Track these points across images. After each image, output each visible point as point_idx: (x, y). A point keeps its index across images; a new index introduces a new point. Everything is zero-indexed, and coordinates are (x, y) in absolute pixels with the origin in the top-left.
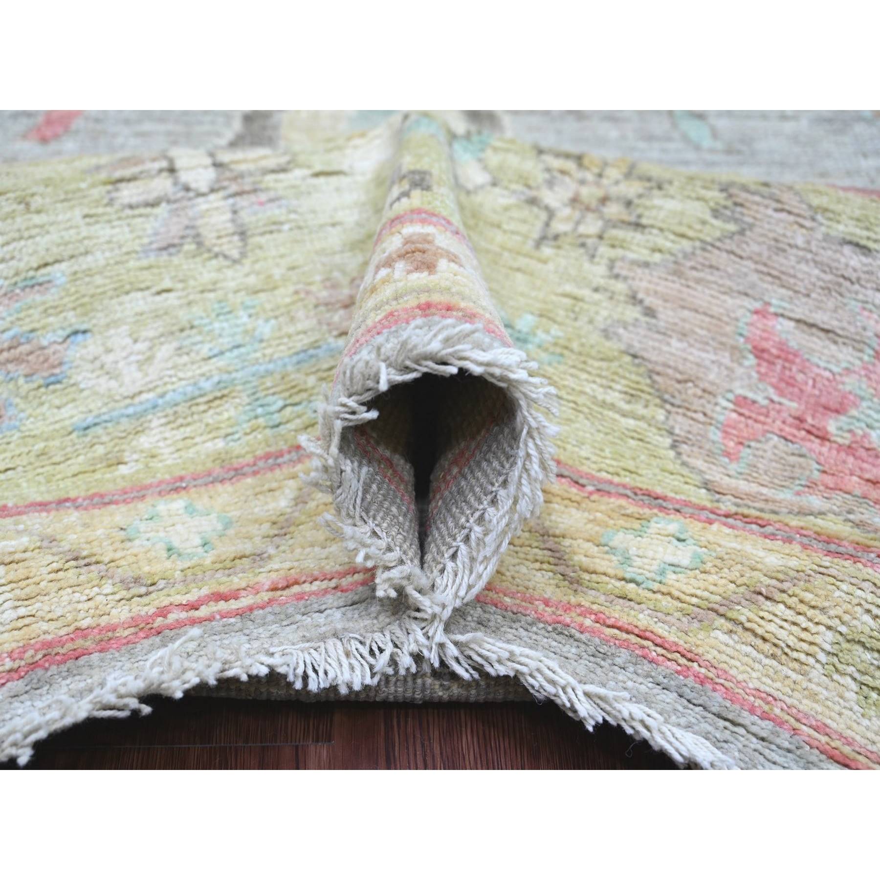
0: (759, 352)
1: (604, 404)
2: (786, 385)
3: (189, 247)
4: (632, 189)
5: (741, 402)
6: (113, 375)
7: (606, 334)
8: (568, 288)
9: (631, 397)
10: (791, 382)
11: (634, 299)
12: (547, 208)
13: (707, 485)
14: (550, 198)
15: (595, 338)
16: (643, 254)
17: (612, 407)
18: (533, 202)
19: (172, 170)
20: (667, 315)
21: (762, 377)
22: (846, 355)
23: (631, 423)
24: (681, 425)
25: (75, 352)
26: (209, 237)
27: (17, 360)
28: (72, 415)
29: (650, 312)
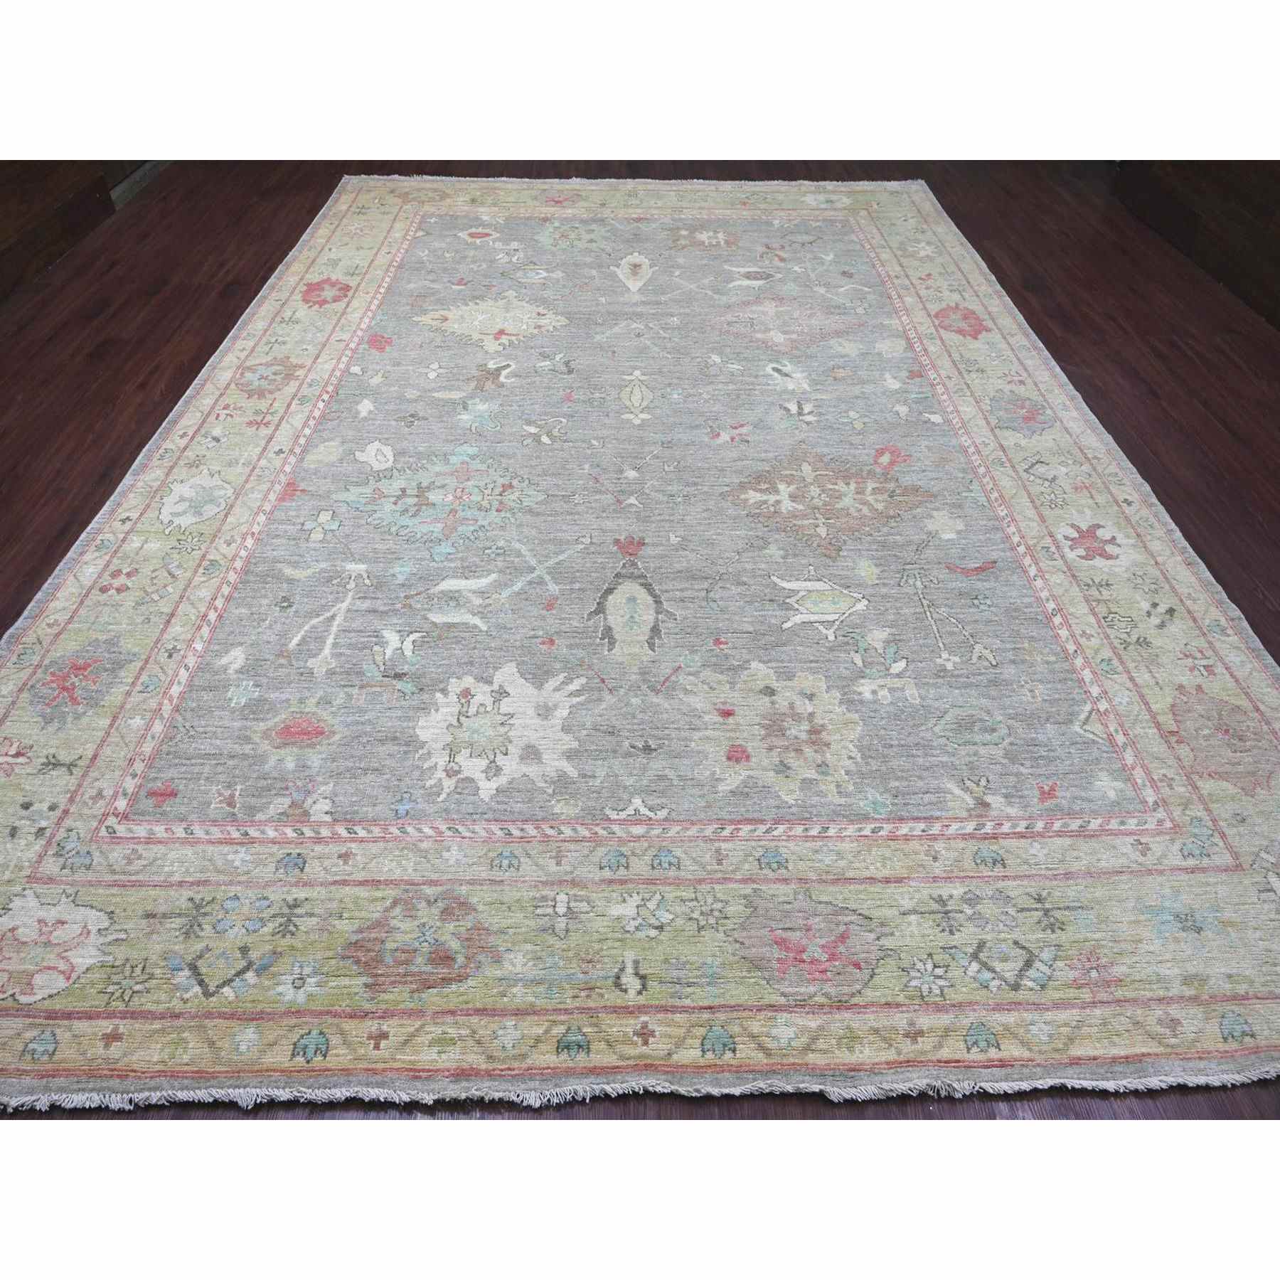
0: (776, 943)
1: (743, 978)
2: (787, 949)
3: (550, 931)
4: (719, 905)
5: (779, 960)
6: (514, 966)
7: (734, 955)
8: (716, 944)
9: (749, 972)
10: (788, 948)
11: (736, 941)
12: (696, 919)
13: (783, 994)
14: (695, 915)
15: (731, 958)
16: (732, 926)
17: (745, 977)
18: (690, 919)
19: (554, 907)
20: (747, 942)
21: (781, 949)
22: (798, 933)
23: (753, 980)
24: (766, 974)
25: (506, 956)
26: (557, 930)
27: (491, 952)
28: (499, 973)
29: (742, 943)
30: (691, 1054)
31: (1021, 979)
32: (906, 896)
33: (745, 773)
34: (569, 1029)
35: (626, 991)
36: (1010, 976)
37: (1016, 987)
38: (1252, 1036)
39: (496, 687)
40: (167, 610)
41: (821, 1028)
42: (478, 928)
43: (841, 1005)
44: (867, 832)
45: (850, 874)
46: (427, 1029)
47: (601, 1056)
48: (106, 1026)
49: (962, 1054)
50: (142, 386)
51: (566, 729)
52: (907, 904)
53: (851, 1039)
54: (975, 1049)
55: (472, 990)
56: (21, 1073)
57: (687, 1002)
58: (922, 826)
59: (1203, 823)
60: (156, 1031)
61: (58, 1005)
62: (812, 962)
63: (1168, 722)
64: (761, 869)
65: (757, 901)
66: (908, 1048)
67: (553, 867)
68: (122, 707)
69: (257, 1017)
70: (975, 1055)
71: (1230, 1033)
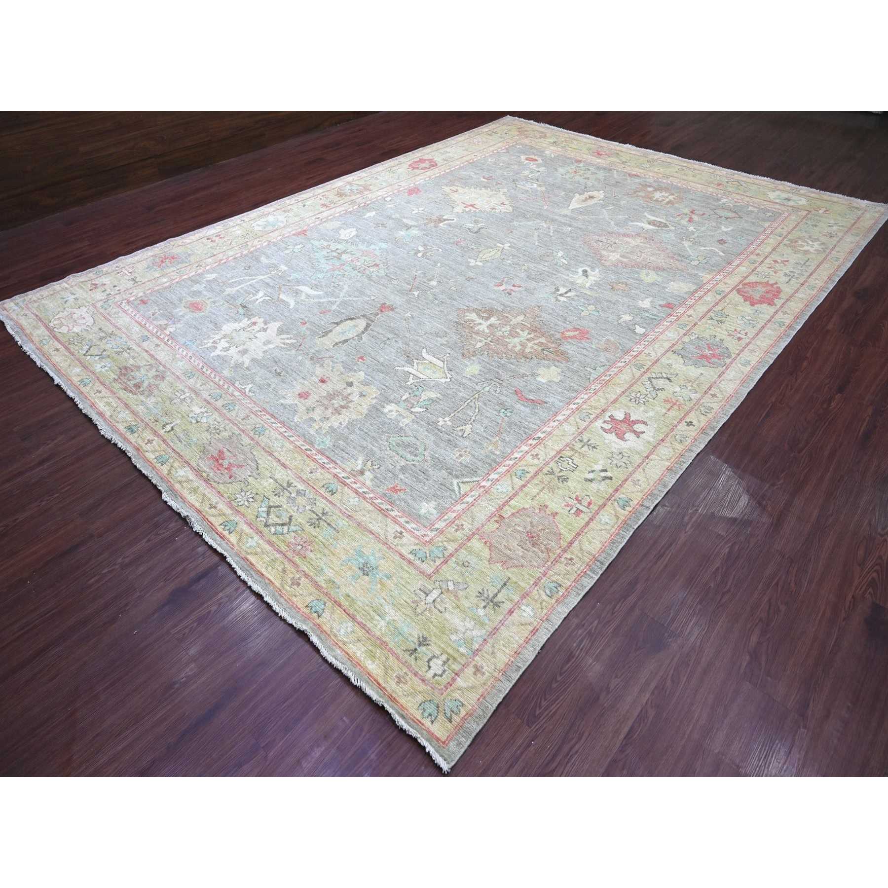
0: (219, 451)
5: (212, 455)
6: (150, 401)
7: (203, 444)
8: (204, 438)
9: (200, 451)
10: (220, 455)
11: (210, 441)
13: (198, 464)
15: (201, 444)
16: (216, 437)
17: (196, 452)
19: (182, 395)
21: (218, 454)
22: (230, 454)
23: (197, 454)
24: (203, 456)
25: (152, 397)
27: (150, 393)
28: (144, 399)
29: (211, 443)
30: (151, 456)
31: (273, 526)
32: (280, 474)
33: (296, 402)
34: (136, 425)
35: (163, 429)
36: (271, 521)
37: (266, 525)
38: (319, 616)
39: (265, 327)
40: (215, 253)
41: (191, 481)
42: (157, 386)
43: (207, 481)
44: (303, 448)
45: (276, 454)
46: (110, 398)
47: (132, 438)
48: (59, 346)
49: (216, 524)
50: (308, 179)
51: (265, 352)
52: (278, 476)
53: (195, 490)
54: (222, 527)
55: (131, 398)
56: (35, 344)
57: (172, 444)
58: (326, 461)
59: (445, 552)
60: (66, 355)
61: (58, 335)
62: (220, 465)
63: (507, 512)
64: (252, 430)
65: (234, 438)
66: (206, 508)
67: (198, 386)
68: (167, 274)
69: (85, 367)
70: (220, 529)
71: (312, 607)
